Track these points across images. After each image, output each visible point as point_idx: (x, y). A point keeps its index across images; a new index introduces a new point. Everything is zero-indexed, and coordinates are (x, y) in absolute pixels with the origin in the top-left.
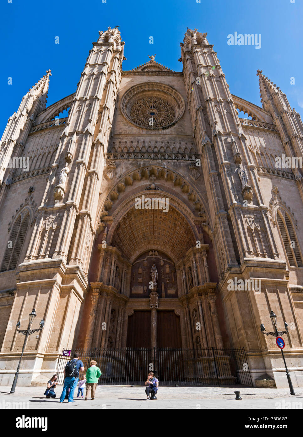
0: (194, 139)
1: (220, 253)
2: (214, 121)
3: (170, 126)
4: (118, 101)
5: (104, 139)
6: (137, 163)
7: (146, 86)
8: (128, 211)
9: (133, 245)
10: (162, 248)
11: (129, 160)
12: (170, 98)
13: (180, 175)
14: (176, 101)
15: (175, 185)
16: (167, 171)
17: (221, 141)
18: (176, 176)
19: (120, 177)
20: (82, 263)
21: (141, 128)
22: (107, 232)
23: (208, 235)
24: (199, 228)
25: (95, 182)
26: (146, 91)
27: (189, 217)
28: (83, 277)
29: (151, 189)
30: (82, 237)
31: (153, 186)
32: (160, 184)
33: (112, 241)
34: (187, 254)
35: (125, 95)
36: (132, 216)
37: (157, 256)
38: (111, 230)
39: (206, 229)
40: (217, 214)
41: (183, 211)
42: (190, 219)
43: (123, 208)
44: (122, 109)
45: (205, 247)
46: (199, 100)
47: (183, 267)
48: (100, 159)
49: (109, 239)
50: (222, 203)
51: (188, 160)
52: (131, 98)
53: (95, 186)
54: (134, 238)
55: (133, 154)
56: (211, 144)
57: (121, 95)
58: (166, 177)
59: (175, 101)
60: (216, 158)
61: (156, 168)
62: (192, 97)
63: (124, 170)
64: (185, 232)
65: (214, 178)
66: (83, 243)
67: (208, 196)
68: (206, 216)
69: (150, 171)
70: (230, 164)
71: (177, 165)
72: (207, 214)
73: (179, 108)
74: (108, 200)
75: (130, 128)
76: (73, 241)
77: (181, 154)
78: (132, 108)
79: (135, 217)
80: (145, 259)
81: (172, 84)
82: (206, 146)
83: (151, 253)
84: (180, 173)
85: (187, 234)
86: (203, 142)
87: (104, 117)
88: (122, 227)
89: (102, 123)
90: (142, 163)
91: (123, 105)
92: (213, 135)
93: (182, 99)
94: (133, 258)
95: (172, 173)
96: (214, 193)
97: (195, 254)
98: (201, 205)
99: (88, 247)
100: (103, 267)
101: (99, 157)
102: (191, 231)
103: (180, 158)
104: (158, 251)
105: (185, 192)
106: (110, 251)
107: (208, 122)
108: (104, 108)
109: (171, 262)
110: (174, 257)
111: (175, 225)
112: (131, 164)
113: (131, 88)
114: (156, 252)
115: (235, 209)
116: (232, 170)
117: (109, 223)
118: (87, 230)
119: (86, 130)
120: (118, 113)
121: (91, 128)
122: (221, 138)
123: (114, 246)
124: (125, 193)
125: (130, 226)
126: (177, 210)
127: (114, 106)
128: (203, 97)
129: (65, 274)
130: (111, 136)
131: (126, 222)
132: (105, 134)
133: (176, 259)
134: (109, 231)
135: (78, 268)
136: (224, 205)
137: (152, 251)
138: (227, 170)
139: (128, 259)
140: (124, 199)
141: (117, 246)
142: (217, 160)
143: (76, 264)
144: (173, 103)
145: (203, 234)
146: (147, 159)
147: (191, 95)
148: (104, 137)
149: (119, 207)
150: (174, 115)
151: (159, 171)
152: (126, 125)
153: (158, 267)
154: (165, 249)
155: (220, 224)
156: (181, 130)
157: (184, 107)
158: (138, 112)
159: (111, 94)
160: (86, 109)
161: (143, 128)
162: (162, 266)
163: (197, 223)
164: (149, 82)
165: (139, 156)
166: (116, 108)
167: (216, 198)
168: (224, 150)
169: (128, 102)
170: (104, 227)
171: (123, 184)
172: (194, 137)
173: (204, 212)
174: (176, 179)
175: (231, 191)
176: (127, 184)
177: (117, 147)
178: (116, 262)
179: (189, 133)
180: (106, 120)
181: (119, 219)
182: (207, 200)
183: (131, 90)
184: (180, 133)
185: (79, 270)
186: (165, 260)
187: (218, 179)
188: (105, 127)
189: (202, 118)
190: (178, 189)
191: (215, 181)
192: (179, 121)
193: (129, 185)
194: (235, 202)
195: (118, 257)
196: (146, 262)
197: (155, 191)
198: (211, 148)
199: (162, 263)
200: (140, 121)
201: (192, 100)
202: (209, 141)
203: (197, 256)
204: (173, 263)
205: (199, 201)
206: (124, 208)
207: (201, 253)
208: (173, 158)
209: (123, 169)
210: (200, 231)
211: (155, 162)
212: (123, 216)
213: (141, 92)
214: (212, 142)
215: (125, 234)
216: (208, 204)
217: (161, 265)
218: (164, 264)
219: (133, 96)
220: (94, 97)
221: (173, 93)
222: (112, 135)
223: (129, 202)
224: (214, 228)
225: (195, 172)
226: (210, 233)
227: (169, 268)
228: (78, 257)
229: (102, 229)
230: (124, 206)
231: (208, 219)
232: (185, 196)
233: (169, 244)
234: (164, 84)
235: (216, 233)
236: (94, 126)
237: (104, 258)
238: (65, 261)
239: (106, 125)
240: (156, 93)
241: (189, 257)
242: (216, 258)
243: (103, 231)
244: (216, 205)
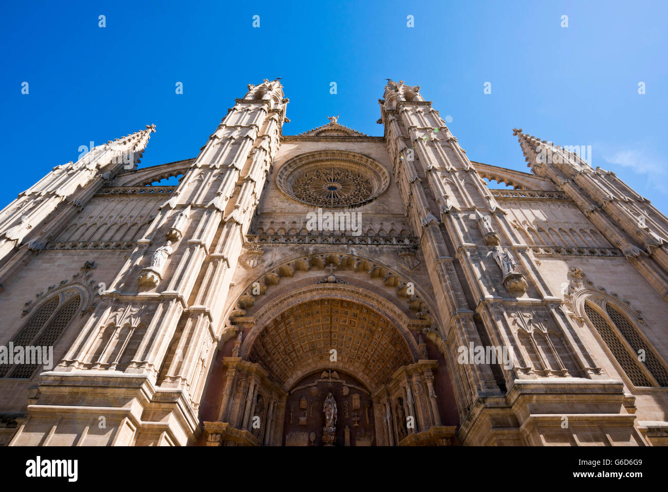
0: (408, 219)
1: (461, 373)
2: (443, 195)
3: (364, 204)
4: (271, 173)
5: (244, 217)
6: (303, 249)
7: (322, 155)
8: (283, 311)
9: (291, 360)
10: (347, 366)
11: (288, 245)
12: (363, 169)
13: (382, 265)
14: (375, 172)
15: (373, 276)
16: (358, 260)
17: (458, 219)
18: (374, 266)
19: (271, 265)
20: (188, 385)
21: (312, 206)
22: (243, 340)
23: (436, 346)
24: (418, 335)
25: (223, 270)
26: (322, 161)
27: (398, 320)
28: (189, 411)
29: (327, 282)
30: (192, 345)
31: (331, 278)
32: (344, 275)
33: (252, 354)
34: (394, 376)
35: (285, 166)
36: (292, 319)
37: (337, 379)
38: (250, 337)
39: (432, 337)
40: (453, 314)
41: (388, 312)
42: (401, 323)
43: (274, 306)
44: (278, 183)
45: (431, 365)
46: (415, 171)
47: (386, 398)
48: (234, 241)
49: (246, 350)
50: (462, 299)
51: (397, 245)
52: (295, 170)
53: (222, 275)
54: (294, 350)
55: (295, 237)
56: (438, 223)
57: (278, 165)
58: (355, 266)
59: (373, 173)
60: (450, 240)
61: (338, 256)
62: (402, 167)
63: (278, 257)
64: (391, 342)
65: (446, 266)
66: (193, 353)
67: (435, 291)
68: (430, 318)
69: (326, 259)
70: (477, 247)
71: (375, 251)
72: (434, 314)
73: (379, 180)
74: (246, 294)
75: (292, 206)
76: (172, 348)
77: (384, 238)
78: (297, 182)
79: (296, 320)
80: (314, 384)
81: (367, 152)
82: (430, 226)
83: (324, 374)
84: (381, 261)
85: (394, 345)
86: (424, 221)
87: (245, 190)
88: (271, 333)
89: (241, 199)
90: (311, 249)
91: (281, 178)
92: (441, 213)
93: (385, 170)
94: (291, 381)
95: (367, 261)
96: (446, 286)
97: (410, 377)
98: (421, 303)
99: (203, 361)
100: (232, 395)
101: (232, 239)
102: (402, 340)
103: (383, 242)
104: (338, 372)
105: (391, 286)
106: (246, 369)
107: (431, 197)
108: (245, 180)
109: (363, 390)
110: (368, 381)
111: (372, 332)
112: (292, 250)
113: (296, 157)
114: (335, 372)
115: (489, 306)
116: (480, 254)
117: (246, 326)
118: (202, 334)
119: (210, 203)
120: (271, 186)
121: (220, 202)
122: (457, 215)
123: (254, 361)
124: (278, 287)
125: (287, 333)
126: (375, 310)
127: (265, 179)
128: (421, 167)
129: (151, 402)
130: (257, 214)
131: (280, 326)
132: (244, 212)
133: (374, 385)
134: (247, 338)
135: (179, 393)
136: (468, 301)
137: (328, 372)
138: (471, 256)
139: (282, 383)
140: (276, 295)
141: (260, 362)
142: (451, 244)
143: (176, 387)
144: (369, 175)
145: (425, 344)
146: (321, 243)
147: (400, 165)
148: (243, 215)
149: (267, 306)
150: (370, 190)
151: (343, 259)
152: (284, 202)
153: (338, 398)
154: (351, 369)
155: (460, 328)
156: (384, 208)
157: (388, 179)
158: (306, 187)
159: (261, 163)
160: (212, 179)
161: (315, 206)
162: (346, 397)
163: (414, 328)
164: (327, 149)
165: (307, 239)
166: (267, 181)
167: (451, 292)
168: (463, 230)
169: (290, 175)
170: (237, 333)
171: (276, 274)
172: (408, 216)
173: (428, 312)
174: (375, 270)
175: (481, 282)
176: (282, 274)
177: (265, 228)
178: (257, 388)
179: (397, 210)
180: (248, 195)
181: (266, 321)
182: (433, 295)
183: (295, 159)
184: (381, 212)
185: (182, 397)
186: (352, 386)
187: (453, 267)
188: (247, 203)
189: (420, 192)
190: (378, 283)
191: (448, 270)
192: (379, 196)
193: (286, 276)
194: (488, 296)
195: (262, 379)
196: (314, 390)
197: (335, 284)
198: (439, 229)
199: (346, 391)
200: (310, 197)
201: (402, 171)
202: (435, 219)
203: (414, 379)
204: (367, 392)
205: (417, 297)
206: (276, 307)
207: (422, 373)
208: (370, 242)
209: (275, 255)
210: (420, 340)
211: (336, 247)
212: (273, 318)
213: (313, 162)
214: (440, 221)
215: (276, 344)
216: (436, 301)
217: (344, 394)
218: (350, 393)
219: (298, 168)
220: (230, 166)
221: (369, 162)
222: (259, 213)
223: (285, 300)
224: (447, 335)
225: (409, 260)
226: (440, 342)
227: (359, 401)
228: (182, 374)
229: (232, 334)
230: (277, 304)
231: (436, 321)
232: (391, 292)
233: (360, 361)
234: (353, 152)
235: (452, 342)
236: (226, 200)
237: (234, 380)
238: (153, 379)
239: (248, 201)
240: (338, 163)
241: (398, 381)
242: (453, 382)
243: (235, 337)
244: (452, 302)
